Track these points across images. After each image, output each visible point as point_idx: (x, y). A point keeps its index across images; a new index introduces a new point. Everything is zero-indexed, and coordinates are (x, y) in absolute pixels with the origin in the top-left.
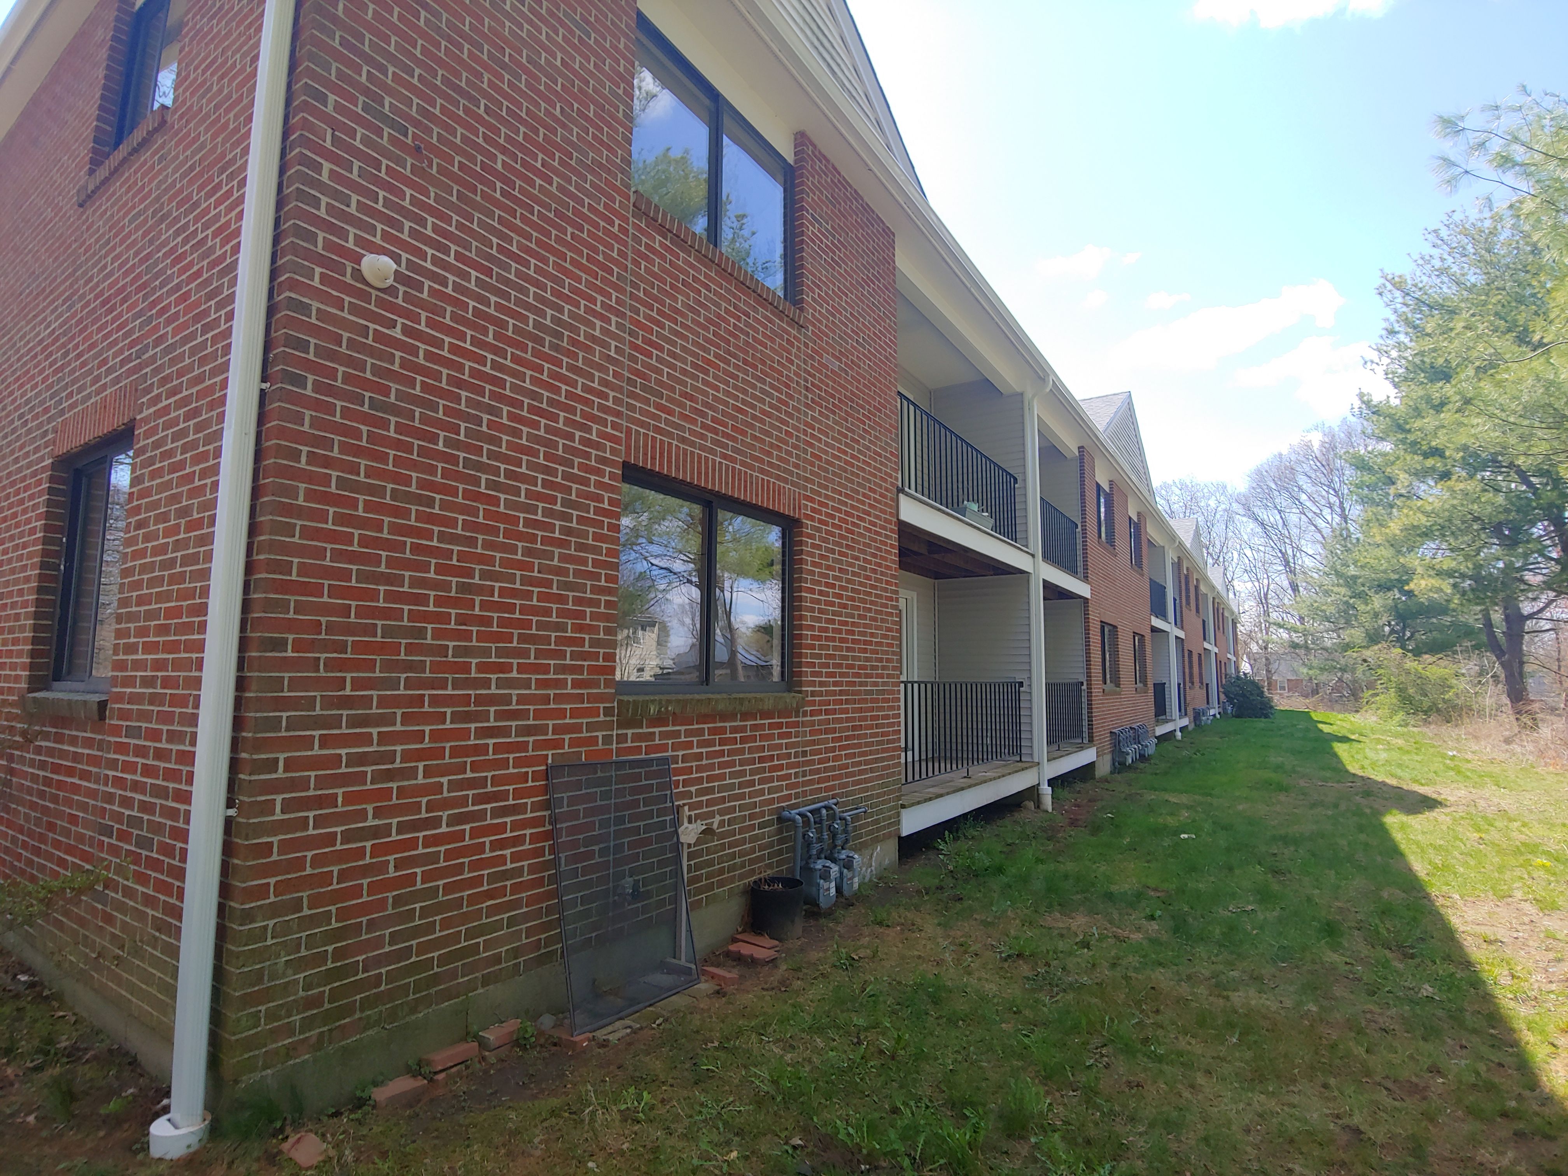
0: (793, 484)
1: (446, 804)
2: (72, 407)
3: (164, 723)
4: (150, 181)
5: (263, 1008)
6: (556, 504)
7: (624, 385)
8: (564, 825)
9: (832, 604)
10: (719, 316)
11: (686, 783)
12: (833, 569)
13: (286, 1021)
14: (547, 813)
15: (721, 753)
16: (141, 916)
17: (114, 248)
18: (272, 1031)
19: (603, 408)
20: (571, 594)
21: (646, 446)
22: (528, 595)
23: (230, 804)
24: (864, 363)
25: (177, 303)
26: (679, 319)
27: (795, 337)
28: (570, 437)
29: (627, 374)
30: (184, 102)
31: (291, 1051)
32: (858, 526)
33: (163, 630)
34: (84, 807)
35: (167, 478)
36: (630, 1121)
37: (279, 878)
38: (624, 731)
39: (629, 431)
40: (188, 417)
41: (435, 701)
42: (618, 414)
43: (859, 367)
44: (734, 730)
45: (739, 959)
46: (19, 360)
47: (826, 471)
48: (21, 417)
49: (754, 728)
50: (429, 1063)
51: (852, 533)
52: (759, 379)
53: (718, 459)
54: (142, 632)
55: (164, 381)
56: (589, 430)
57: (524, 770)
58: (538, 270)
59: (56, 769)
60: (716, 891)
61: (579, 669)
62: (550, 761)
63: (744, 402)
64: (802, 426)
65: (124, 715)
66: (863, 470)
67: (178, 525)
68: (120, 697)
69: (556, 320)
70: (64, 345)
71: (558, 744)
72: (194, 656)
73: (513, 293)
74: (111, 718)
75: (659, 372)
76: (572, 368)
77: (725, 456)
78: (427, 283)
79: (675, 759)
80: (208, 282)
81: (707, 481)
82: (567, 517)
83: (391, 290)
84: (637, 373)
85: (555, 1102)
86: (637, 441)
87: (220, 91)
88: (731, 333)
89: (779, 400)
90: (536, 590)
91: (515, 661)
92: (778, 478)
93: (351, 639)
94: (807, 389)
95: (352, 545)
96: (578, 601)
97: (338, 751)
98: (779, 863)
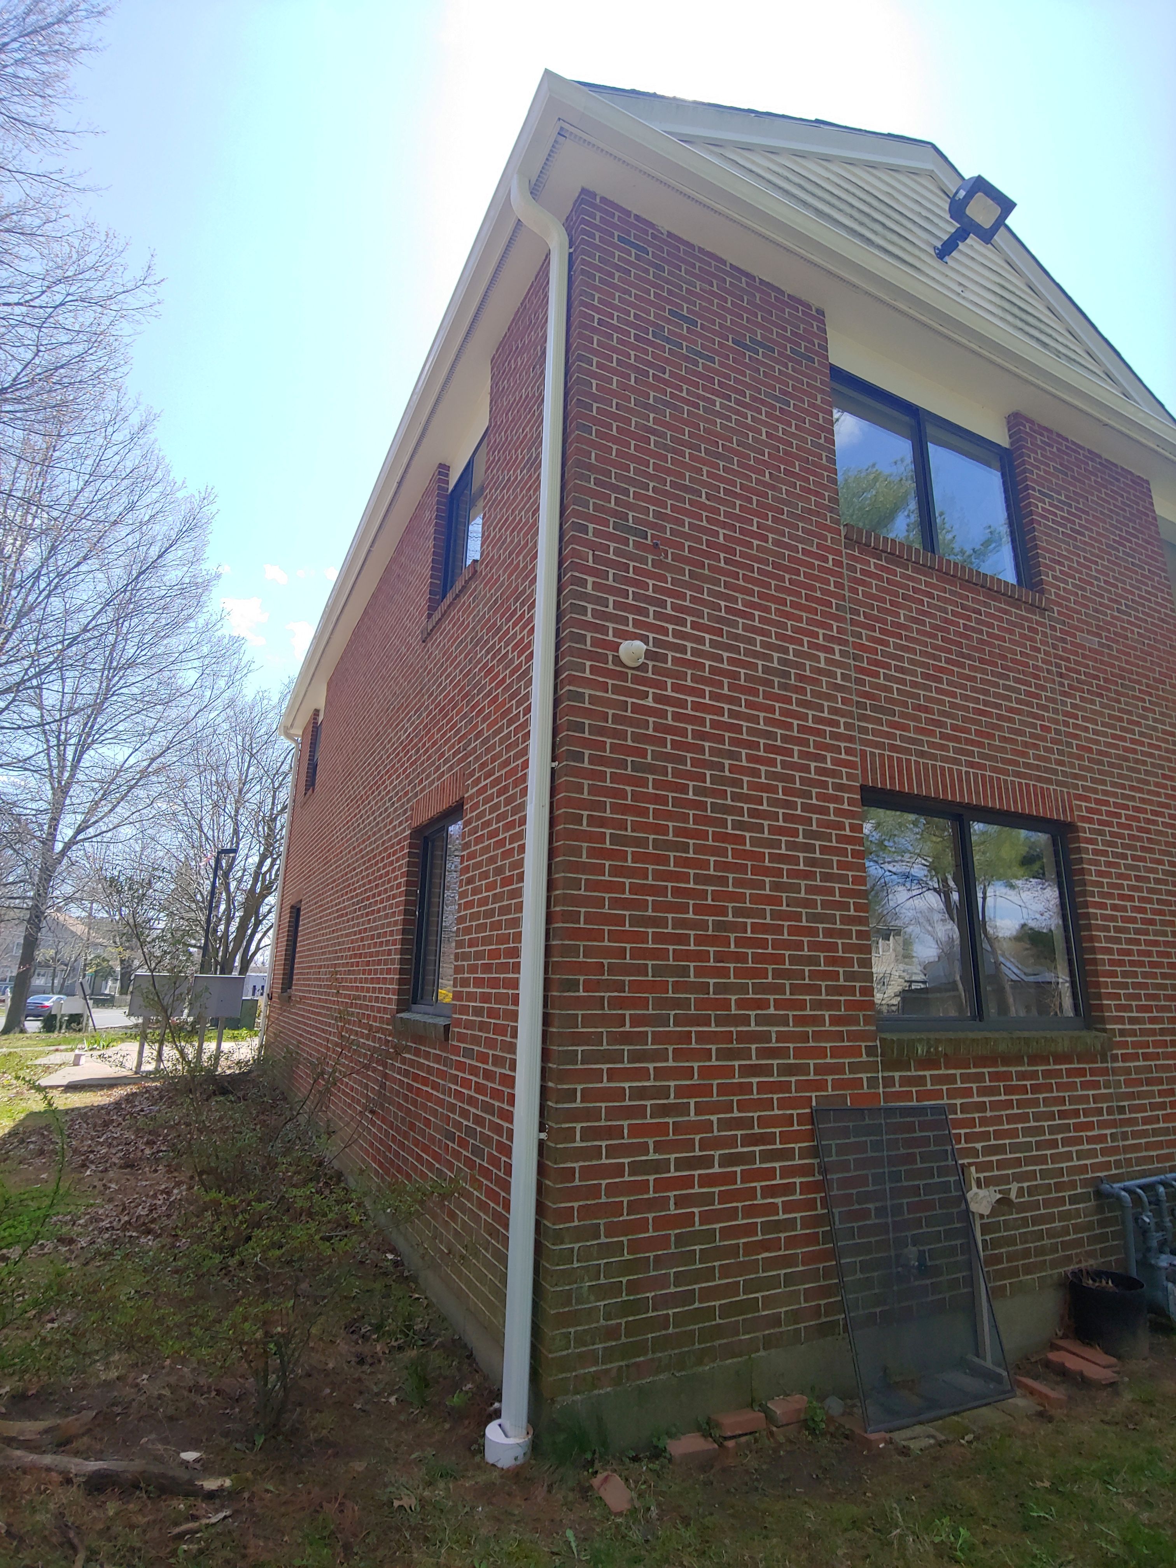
0: (1059, 783)
1: (717, 1143)
2: (422, 790)
3: (491, 1049)
4: (468, 617)
5: (572, 1330)
6: (798, 837)
7: (854, 709)
8: (835, 1176)
9: (1134, 920)
10: (946, 620)
11: (969, 1138)
12: (1128, 877)
13: (591, 1347)
14: (815, 1161)
15: (1009, 1104)
16: (476, 1218)
17: (446, 669)
18: (581, 1356)
19: (835, 736)
20: (820, 926)
21: (883, 765)
22: (779, 930)
23: (542, 1129)
24: (1132, 632)
25: (490, 705)
26: (904, 633)
27: (1037, 623)
28: (806, 769)
29: (855, 698)
30: (488, 554)
31: (595, 1380)
32: (1155, 823)
33: (487, 968)
34: (435, 1113)
35: (486, 843)
36: (946, 1558)
37: (581, 1203)
38: (891, 1074)
39: (863, 753)
40: (500, 793)
41: (702, 1037)
42: (851, 739)
43: (1126, 638)
44: (1022, 1076)
45: (1063, 1374)
46: (388, 757)
47: (1101, 763)
48: (390, 799)
49: (1047, 1074)
50: (718, 1425)
51: (1148, 831)
52: (1001, 676)
53: (964, 769)
54: (473, 969)
55: (483, 766)
56: (823, 759)
57: (788, 1112)
58: (762, 620)
59: (416, 1078)
60: (1022, 1278)
61: (836, 1005)
62: (814, 1104)
63: (986, 703)
64: (1061, 717)
65: (462, 1038)
66: (1151, 755)
67: (496, 881)
68: (458, 1023)
69: (783, 662)
70: (416, 745)
71: (820, 1085)
72: (511, 992)
73: (742, 645)
74: (453, 1040)
75: (889, 690)
76: (801, 703)
77: (971, 765)
78: (670, 654)
79: (953, 1109)
80: (510, 686)
81: (954, 794)
82: (810, 848)
83: (643, 667)
84: (866, 695)
85: (856, 1511)
86: (873, 763)
87: (512, 541)
88: (961, 635)
89: (1028, 694)
90: (786, 923)
91: (772, 997)
92: (1039, 779)
93: (628, 978)
94: (1061, 675)
95: (624, 893)
96: (829, 933)
97: (622, 1085)
98: (1104, 1252)
